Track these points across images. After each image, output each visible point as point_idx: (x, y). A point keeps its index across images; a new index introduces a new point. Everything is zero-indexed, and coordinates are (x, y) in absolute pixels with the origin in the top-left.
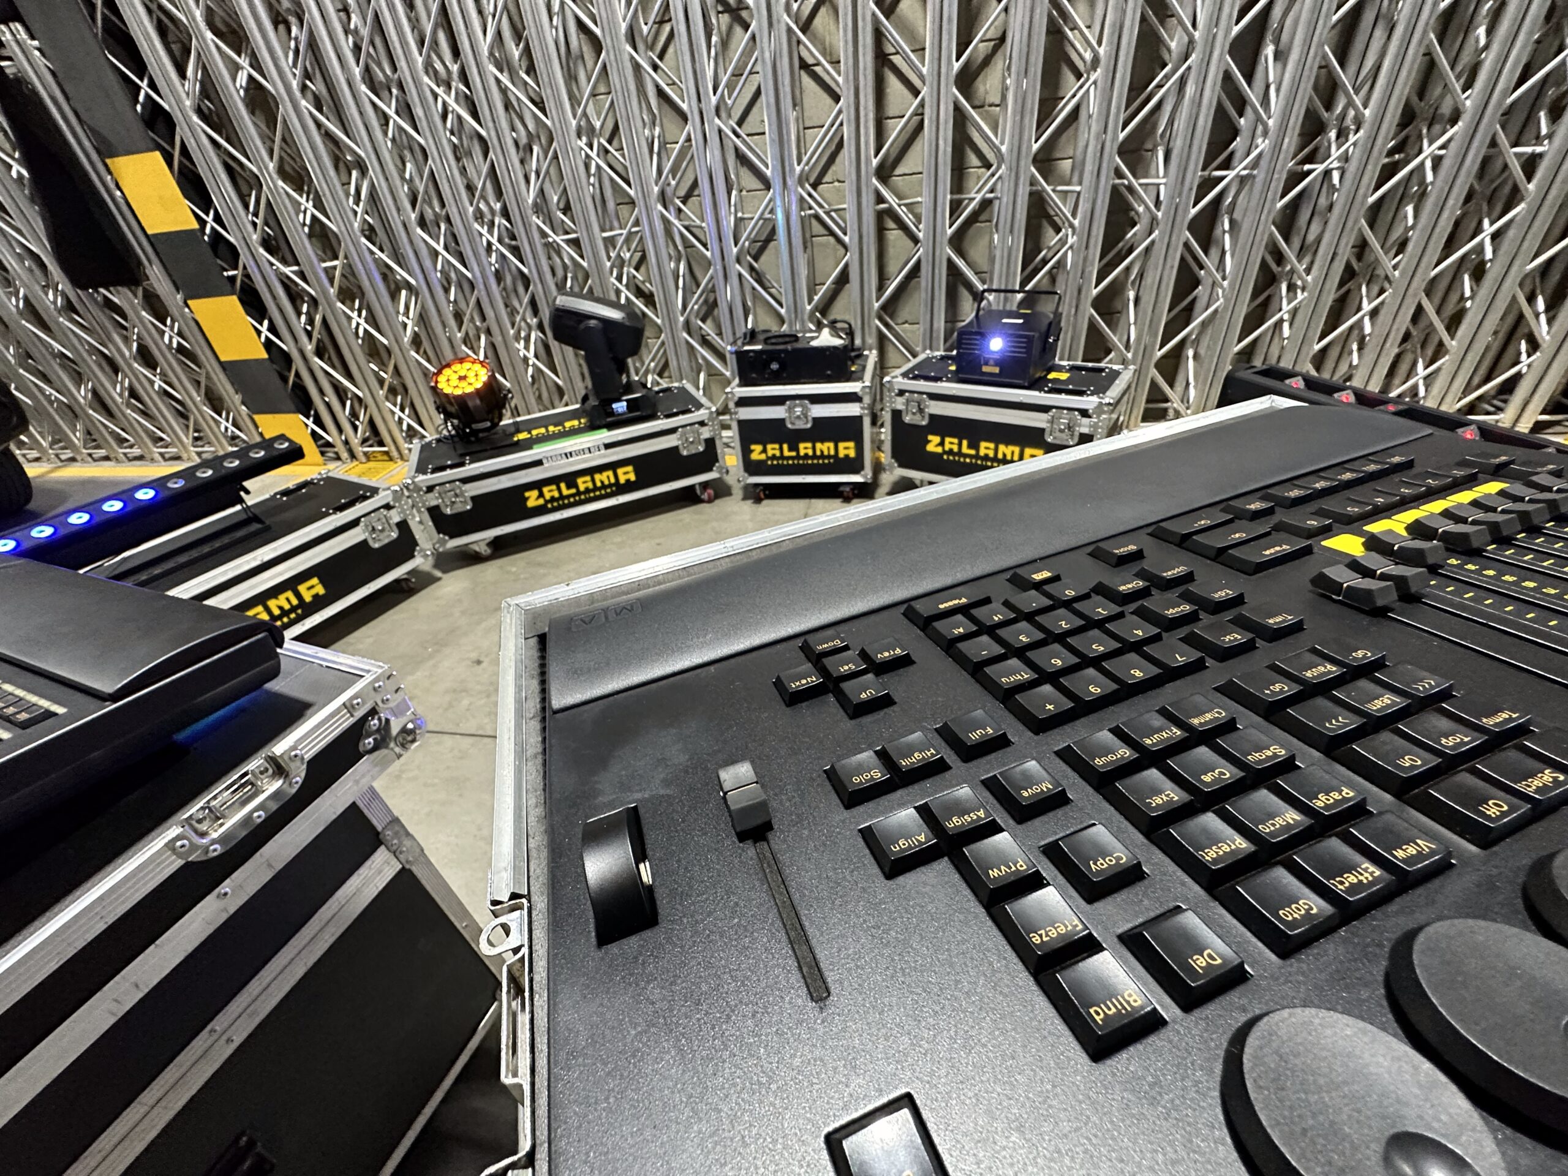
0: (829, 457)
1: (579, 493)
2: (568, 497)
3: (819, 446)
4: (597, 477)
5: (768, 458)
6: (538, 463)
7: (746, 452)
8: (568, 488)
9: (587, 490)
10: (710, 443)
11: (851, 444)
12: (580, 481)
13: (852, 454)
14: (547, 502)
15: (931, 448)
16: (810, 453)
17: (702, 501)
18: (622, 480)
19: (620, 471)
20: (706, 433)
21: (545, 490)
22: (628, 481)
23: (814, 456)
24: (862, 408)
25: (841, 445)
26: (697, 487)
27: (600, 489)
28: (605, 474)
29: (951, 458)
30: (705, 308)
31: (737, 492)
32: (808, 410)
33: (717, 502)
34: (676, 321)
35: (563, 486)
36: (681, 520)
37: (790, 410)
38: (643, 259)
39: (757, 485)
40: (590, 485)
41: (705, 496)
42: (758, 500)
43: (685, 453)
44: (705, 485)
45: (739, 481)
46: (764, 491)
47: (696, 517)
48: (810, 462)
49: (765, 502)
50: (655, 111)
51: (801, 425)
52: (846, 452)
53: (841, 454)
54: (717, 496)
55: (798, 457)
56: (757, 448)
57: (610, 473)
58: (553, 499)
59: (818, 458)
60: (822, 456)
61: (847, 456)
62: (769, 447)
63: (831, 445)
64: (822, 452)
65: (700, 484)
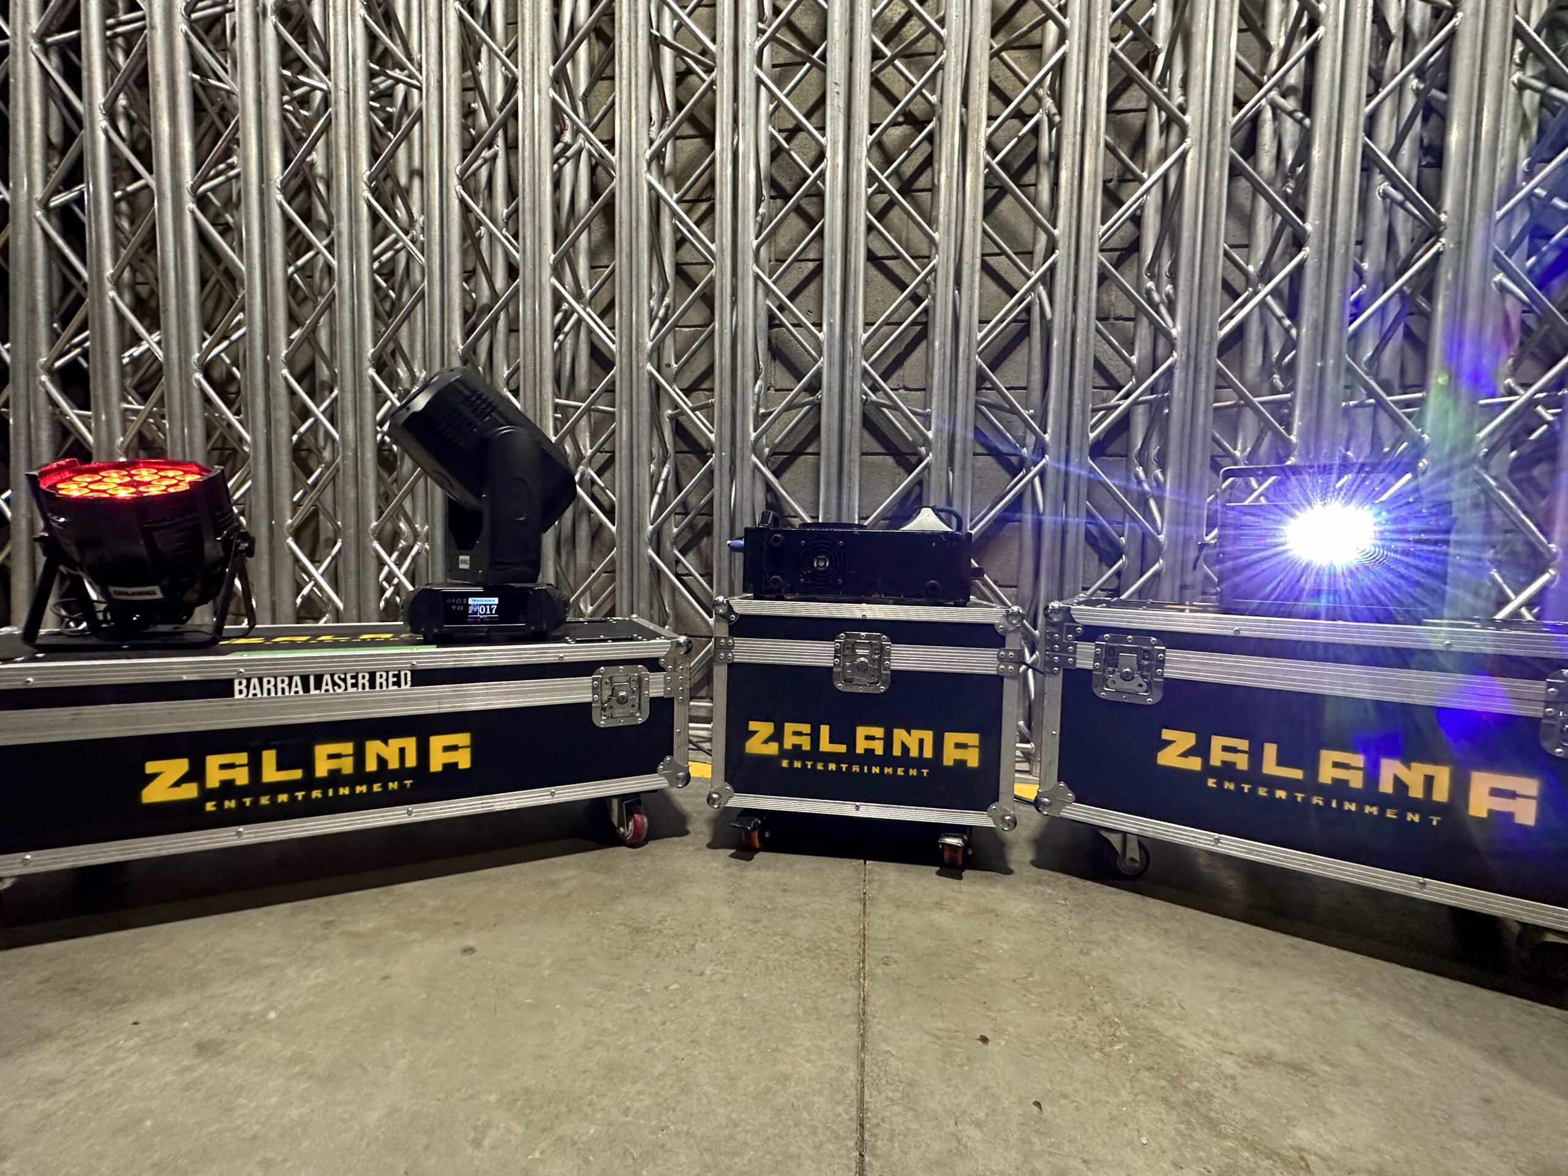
0: (920, 762)
1: (309, 782)
2: (276, 788)
3: (900, 735)
4: (374, 748)
5: (783, 753)
6: (222, 688)
7: (737, 734)
8: (282, 765)
9: (335, 778)
10: (662, 708)
11: (973, 739)
12: (322, 751)
13: (973, 759)
14: (206, 794)
15: (1168, 758)
16: (879, 748)
17: (617, 841)
18: (436, 764)
19: (437, 743)
20: (656, 686)
21: (213, 762)
22: (450, 768)
23: (888, 758)
24: (1001, 660)
25: (951, 738)
26: (615, 804)
27: (368, 780)
28: (395, 744)
29: (1229, 786)
30: (688, 535)
31: (700, 830)
32: (882, 651)
33: (651, 844)
34: (641, 528)
35: (269, 758)
36: (554, 884)
37: (845, 652)
38: (610, 462)
39: (748, 813)
40: (347, 766)
41: (627, 831)
42: (745, 851)
43: (602, 722)
44: (632, 802)
45: (710, 800)
46: (762, 830)
47: (599, 878)
48: (876, 770)
49: (760, 857)
50: (669, 280)
51: (862, 686)
52: (960, 754)
53: (948, 761)
54: (655, 833)
55: (851, 756)
56: (763, 729)
57: (410, 744)
58: (228, 788)
59: (894, 762)
60: (905, 759)
61: (961, 764)
62: (789, 727)
63: (928, 736)
64: (905, 749)
65: (623, 797)
